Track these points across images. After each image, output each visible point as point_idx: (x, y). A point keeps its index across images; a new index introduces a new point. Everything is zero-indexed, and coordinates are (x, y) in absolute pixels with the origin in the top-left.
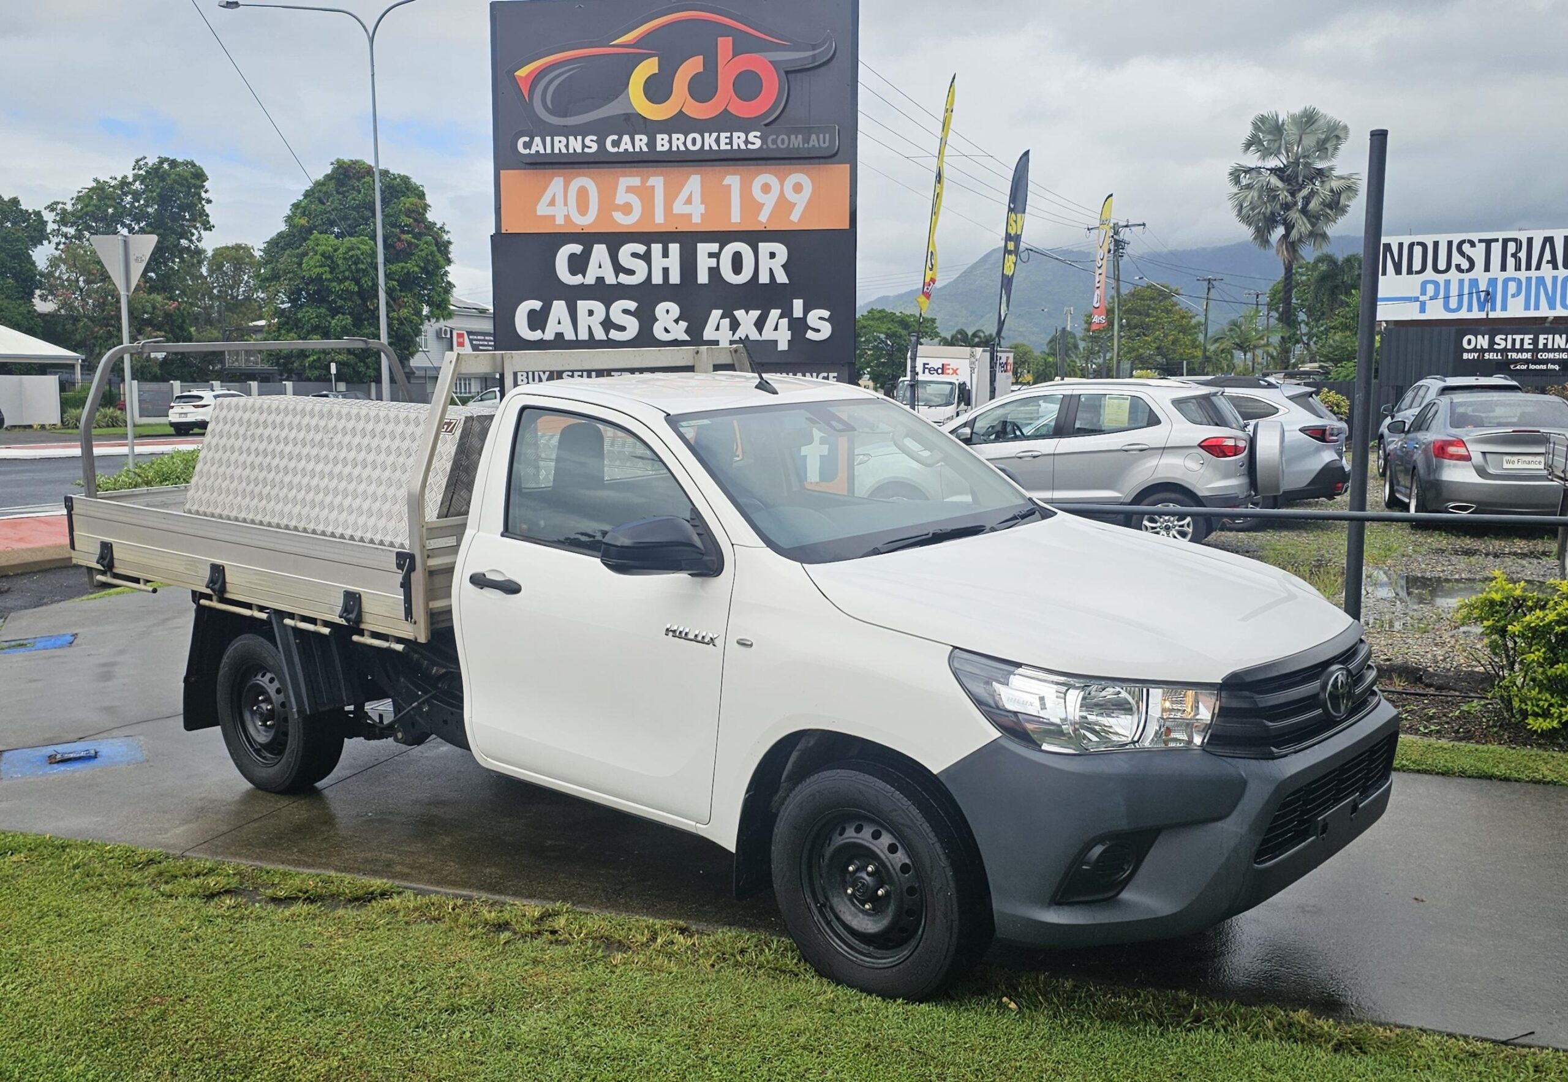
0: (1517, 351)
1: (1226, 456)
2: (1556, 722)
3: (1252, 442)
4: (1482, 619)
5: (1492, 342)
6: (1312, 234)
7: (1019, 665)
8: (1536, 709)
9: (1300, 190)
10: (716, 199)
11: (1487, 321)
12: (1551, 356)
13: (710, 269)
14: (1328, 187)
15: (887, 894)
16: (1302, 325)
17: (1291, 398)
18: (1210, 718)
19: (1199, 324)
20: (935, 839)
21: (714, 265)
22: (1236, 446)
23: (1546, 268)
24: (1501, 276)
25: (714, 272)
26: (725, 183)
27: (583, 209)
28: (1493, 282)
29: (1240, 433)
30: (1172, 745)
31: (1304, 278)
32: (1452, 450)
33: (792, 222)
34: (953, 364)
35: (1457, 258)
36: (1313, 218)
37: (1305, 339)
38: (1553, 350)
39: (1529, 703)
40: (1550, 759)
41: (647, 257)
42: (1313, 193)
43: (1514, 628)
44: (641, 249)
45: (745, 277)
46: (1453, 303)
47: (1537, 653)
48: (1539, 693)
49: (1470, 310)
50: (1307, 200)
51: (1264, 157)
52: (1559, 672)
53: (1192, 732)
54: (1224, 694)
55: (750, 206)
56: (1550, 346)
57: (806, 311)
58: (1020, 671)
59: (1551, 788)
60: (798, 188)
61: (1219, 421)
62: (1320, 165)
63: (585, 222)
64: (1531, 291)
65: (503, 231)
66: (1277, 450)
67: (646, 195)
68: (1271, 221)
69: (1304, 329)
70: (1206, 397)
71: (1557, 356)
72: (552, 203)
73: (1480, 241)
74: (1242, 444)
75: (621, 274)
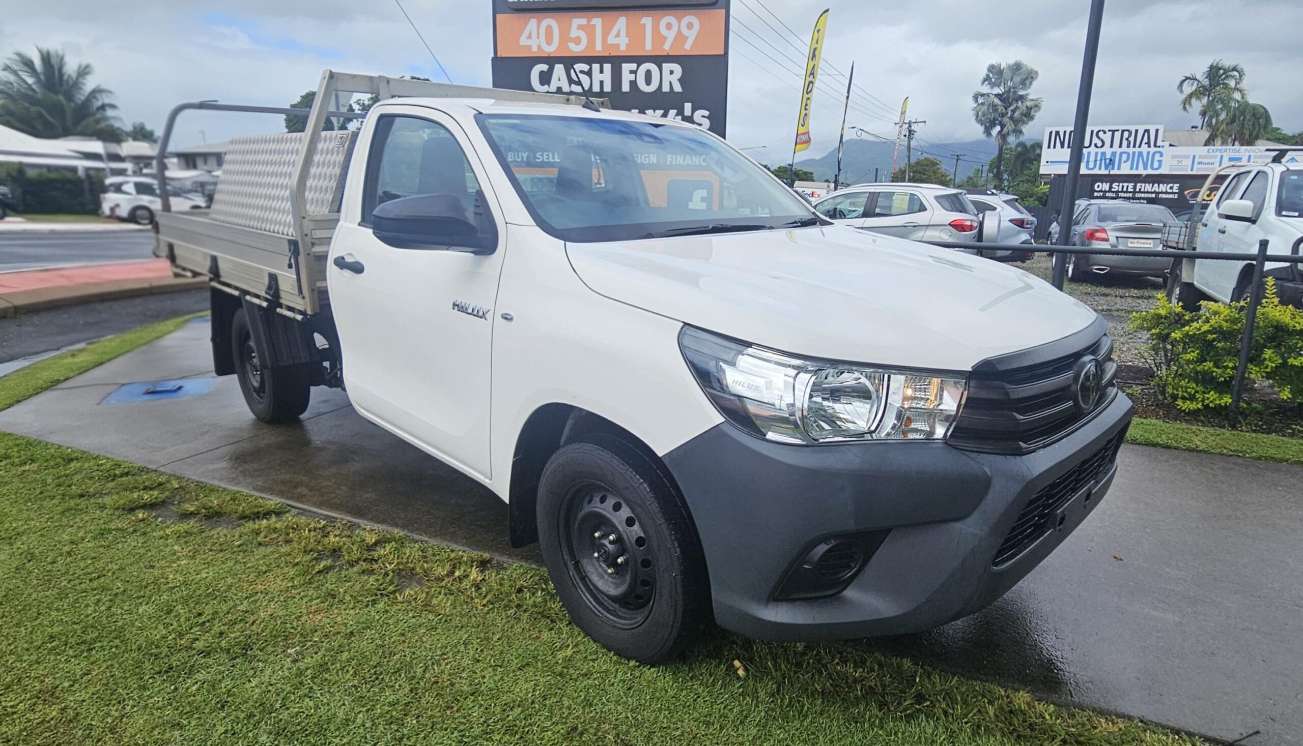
0: (1124, 192)
1: (965, 231)
2: (1201, 404)
3: (981, 224)
4: (1149, 329)
5: (1111, 187)
6: (1014, 131)
7: (749, 345)
8: (1185, 394)
9: (1010, 106)
10: (636, 34)
11: (1109, 175)
12: (1143, 195)
13: (630, 81)
14: (1025, 105)
15: (626, 562)
16: (1005, 181)
17: (1005, 202)
18: (955, 409)
19: (951, 180)
20: (663, 521)
21: (634, 79)
22: (971, 226)
23: (1144, 146)
24: (1119, 151)
25: (633, 84)
26: (642, 22)
27: (549, 41)
28: (1114, 154)
29: (974, 218)
30: (911, 436)
31: (1008, 156)
32: (1098, 235)
33: (686, 50)
34: (818, 191)
35: (1095, 140)
36: (1016, 122)
37: (1006, 188)
38: (1144, 192)
39: (1180, 389)
40: (1198, 432)
41: (589, 73)
42: (1017, 108)
43: (1176, 335)
44: (585, 67)
45: (652, 88)
46: (1091, 165)
47: (1192, 354)
48: (1188, 382)
49: (1100, 169)
50: (1013, 111)
51: (992, 88)
52: (1206, 368)
53: (934, 423)
54: (972, 383)
55: (658, 38)
56: (1142, 190)
57: (693, 111)
58: (750, 350)
59: (1204, 456)
60: (690, 26)
61: (963, 210)
62: (1021, 93)
63: (551, 50)
64: (1133, 159)
65: (499, 56)
66: (996, 229)
67: (590, 31)
68: (993, 124)
69: (1006, 183)
70: (955, 195)
71: (1146, 195)
72: (529, 37)
73: (1109, 131)
74: (975, 224)
75: (573, 85)
